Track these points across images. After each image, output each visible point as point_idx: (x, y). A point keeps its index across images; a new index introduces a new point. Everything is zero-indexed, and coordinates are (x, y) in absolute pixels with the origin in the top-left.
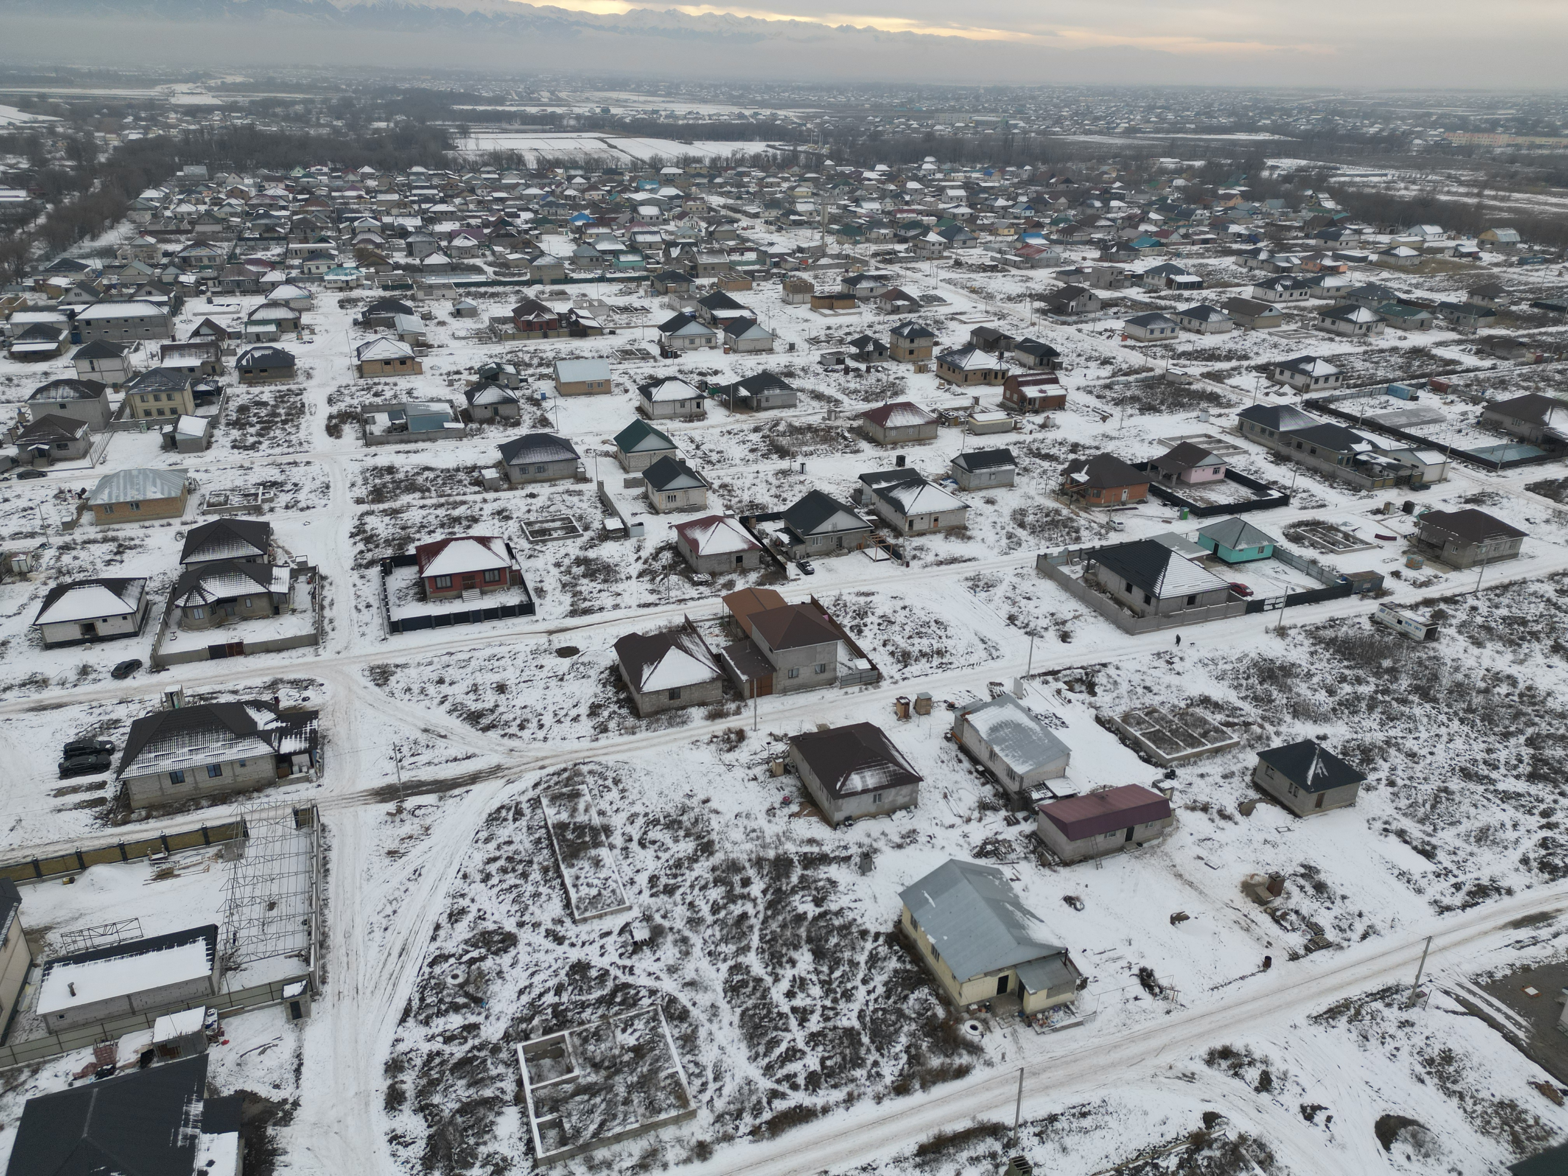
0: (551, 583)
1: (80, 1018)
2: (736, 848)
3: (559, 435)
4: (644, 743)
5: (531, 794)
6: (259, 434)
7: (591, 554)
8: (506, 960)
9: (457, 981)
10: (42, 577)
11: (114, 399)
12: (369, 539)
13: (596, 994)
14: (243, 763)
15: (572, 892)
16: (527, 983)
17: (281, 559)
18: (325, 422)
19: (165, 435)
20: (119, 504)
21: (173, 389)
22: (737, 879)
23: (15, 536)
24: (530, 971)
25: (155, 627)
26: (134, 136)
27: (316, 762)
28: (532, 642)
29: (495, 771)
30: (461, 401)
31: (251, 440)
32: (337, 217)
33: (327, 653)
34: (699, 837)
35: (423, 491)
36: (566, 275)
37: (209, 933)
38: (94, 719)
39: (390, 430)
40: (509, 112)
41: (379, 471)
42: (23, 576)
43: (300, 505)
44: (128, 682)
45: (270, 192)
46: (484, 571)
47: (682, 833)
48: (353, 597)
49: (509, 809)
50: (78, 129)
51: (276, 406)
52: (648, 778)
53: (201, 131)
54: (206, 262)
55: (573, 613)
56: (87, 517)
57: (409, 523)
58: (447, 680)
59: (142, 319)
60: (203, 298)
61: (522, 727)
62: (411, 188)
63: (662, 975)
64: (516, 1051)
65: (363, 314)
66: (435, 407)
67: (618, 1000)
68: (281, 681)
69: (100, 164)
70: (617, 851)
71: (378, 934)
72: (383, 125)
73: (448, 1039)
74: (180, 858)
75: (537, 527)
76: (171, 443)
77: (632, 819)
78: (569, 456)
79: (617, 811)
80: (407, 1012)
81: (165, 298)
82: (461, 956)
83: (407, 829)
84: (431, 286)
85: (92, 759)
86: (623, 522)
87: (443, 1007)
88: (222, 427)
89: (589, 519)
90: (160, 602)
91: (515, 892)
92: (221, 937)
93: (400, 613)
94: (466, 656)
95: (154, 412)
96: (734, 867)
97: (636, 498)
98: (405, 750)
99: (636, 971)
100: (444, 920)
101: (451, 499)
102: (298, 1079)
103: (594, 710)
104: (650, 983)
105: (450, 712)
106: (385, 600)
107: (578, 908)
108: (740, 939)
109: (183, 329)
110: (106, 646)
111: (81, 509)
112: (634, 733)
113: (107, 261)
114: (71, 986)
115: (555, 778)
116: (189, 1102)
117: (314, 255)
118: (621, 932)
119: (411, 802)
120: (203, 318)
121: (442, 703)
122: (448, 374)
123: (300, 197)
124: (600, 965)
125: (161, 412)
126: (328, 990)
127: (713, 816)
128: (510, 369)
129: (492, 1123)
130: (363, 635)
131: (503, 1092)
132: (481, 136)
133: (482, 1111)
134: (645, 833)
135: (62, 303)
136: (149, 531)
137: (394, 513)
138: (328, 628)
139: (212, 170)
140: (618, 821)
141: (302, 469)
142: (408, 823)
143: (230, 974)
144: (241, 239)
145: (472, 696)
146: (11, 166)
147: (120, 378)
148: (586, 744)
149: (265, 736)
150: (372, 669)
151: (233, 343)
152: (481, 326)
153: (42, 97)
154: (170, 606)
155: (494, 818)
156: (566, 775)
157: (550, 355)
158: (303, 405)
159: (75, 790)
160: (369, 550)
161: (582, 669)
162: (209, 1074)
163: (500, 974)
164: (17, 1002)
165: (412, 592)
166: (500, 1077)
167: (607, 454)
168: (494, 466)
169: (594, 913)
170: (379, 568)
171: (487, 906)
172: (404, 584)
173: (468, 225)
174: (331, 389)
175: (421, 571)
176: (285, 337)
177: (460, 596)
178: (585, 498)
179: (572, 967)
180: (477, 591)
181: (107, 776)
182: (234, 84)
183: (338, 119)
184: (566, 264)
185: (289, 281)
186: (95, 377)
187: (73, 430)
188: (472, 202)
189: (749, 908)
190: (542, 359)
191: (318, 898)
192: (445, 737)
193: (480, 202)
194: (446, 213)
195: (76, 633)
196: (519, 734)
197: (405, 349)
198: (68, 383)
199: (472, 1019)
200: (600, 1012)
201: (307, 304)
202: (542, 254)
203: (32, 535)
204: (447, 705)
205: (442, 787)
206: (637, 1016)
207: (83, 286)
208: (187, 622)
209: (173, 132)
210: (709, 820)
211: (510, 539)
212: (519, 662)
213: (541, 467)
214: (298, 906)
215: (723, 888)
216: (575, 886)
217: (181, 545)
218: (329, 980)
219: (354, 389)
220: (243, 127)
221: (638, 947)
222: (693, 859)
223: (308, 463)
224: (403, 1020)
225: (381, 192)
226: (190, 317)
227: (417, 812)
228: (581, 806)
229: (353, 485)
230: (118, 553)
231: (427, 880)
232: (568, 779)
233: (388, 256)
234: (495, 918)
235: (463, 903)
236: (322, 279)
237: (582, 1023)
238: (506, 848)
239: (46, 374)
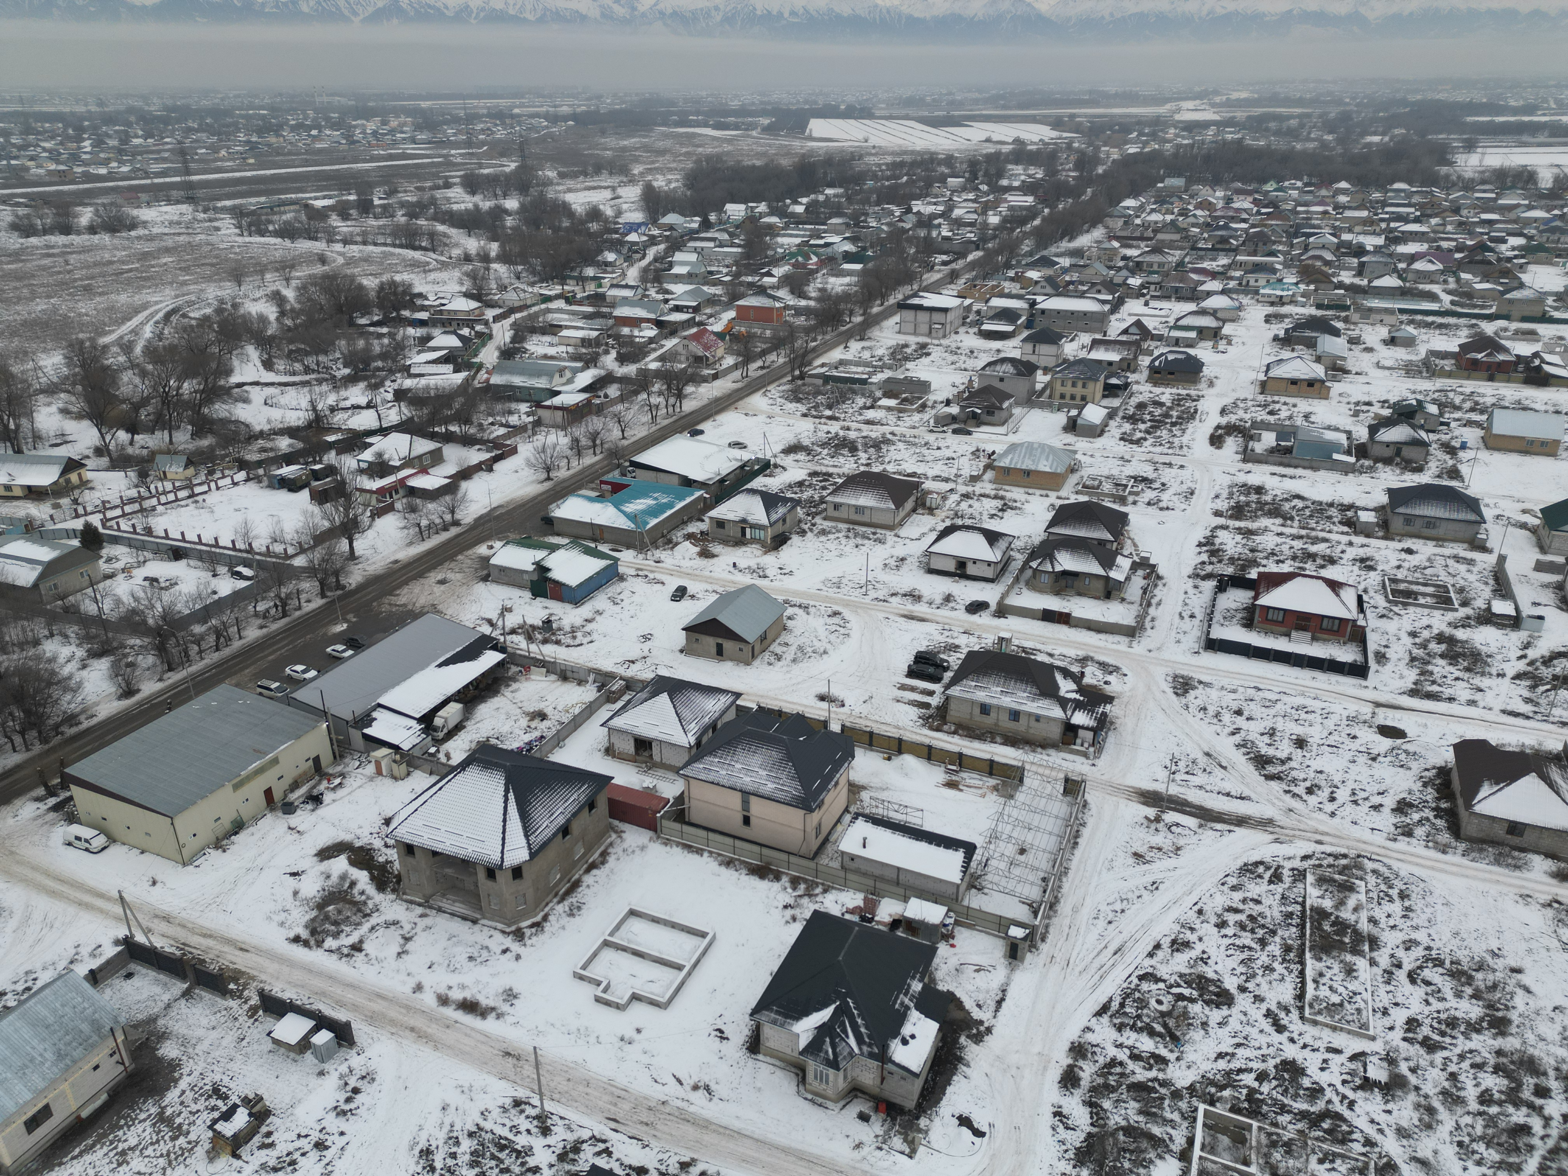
0: (1399, 651)
1: (864, 867)
2: (1541, 1045)
3: (1468, 492)
4: (1454, 869)
5: (1297, 863)
6: (1147, 432)
7: (1461, 634)
8: (1215, 1015)
9: (1160, 1008)
10: (944, 514)
11: (1041, 379)
12: (1215, 553)
13: (1301, 1105)
14: (1038, 718)
15: (1310, 986)
16: (1230, 1050)
17: (1128, 549)
18: (1210, 431)
19: (1069, 418)
20: (1016, 470)
21: (1090, 379)
22: (1530, 1081)
23: (936, 478)
24: (1237, 1040)
25: (1008, 579)
26: (1132, 150)
27: (1098, 744)
28: (1353, 708)
29: (1266, 824)
30: (1362, 434)
31: (1139, 435)
32: (1294, 232)
33: (1139, 647)
34: (1491, 1006)
35: (1285, 518)
36: (1545, 313)
37: (969, 849)
38: (942, 639)
39: (1272, 451)
40: (1539, 123)
41: (1247, 489)
42: (931, 511)
43: (1161, 505)
44: (975, 618)
45: (1235, 205)
46: (1323, 617)
47: (1469, 991)
48: (1180, 603)
49: (1268, 868)
50: (1090, 144)
51: (1171, 408)
52: (1445, 908)
53: (1192, 146)
54: (1155, 268)
55: (1414, 693)
56: (989, 475)
57: (1260, 548)
58: (1246, 714)
59: (1085, 313)
60: (1142, 300)
61: (1310, 791)
62: (1384, 204)
63: (1387, 1131)
64: (1196, 1110)
65: (1287, 330)
66: (1330, 436)
67: (1326, 1125)
68: (1092, 659)
69: (1098, 175)
70: (1378, 971)
71: (1101, 923)
72: (1376, 139)
73: (1135, 1057)
74: (968, 777)
75: (1402, 586)
76: (1072, 427)
77: (1409, 944)
78: (1472, 517)
79: (1393, 927)
80: (1104, 1010)
81: (1110, 297)
82: (1171, 986)
83: (1159, 839)
84: (1370, 310)
85: (931, 670)
86: (1517, 609)
87: (1139, 1024)
88: (1118, 419)
89: (1472, 594)
90: (1019, 559)
91: (1245, 955)
92: (977, 857)
93: (1218, 633)
94: (1274, 697)
95: (1068, 396)
96: (1531, 1065)
97: (1545, 586)
98: (1182, 765)
99: (1356, 1107)
100: (1166, 943)
101: (1313, 534)
102: (997, 1010)
103: (1402, 807)
104: (1371, 1131)
105: (1238, 746)
106: (1210, 617)
107: (1311, 1006)
108: (1509, 1152)
109: (1116, 327)
110: (969, 583)
111: (987, 467)
112: (1444, 852)
113: (1074, 261)
114: (865, 839)
115: (1331, 860)
116: (913, 978)
117: (1258, 268)
118: (1354, 1058)
119: (1171, 817)
120: (1135, 318)
121: (1233, 734)
122: (1357, 404)
123: (1264, 210)
124: (1316, 1078)
125: (1073, 397)
126: (1044, 947)
127: (1520, 992)
128: (1433, 409)
129: (1151, 1161)
130: (1178, 642)
131: (1171, 1139)
132: (1489, 150)
133: (1144, 1144)
134: (1420, 968)
135: (1029, 293)
136: (1029, 498)
137: (1248, 533)
138: (1148, 625)
139: (1190, 182)
140: (1391, 939)
141: (1174, 471)
142: (1162, 834)
143: (974, 891)
144: (1194, 248)
145: (1266, 739)
146: (1030, 176)
147: (1051, 362)
148: (1379, 839)
149: (1063, 703)
150: (1176, 677)
151: (1153, 344)
152: (1414, 358)
153: (1072, 116)
154: (1026, 564)
155: (1249, 869)
156: (1344, 862)
157: (1489, 401)
158: (1196, 411)
159: (913, 689)
160: (1211, 563)
161: (1403, 756)
162: (934, 964)
163: (1204, 1025)
164: (830, 833)
165: (1239, 616)
166: (1172, 1123)
167: (1523, 526)
168: (1375, 510)
169: (1328, 1020)
170: (1215, 583)
171: (1212, 952)
172: (1234, 606)
173: (1439, 248)
174: (1228, 401)
175: (1256, 598)
176: (1202, 344)
177: (1288, 635)
178: (1475, 569)
179: (1284, 1062)
180: (1308, 635)
181: (937, 687)
182: (1238, 100)
183: (1330, 133)
184: (1550, 301)
185: (1223, 292)
186: (1033, 359)
187: (1001, 402)
188: (1451, 223)
189: (1536, 1124)
190: (1477, 403)
191: (1061, 864)
192: (1225, 768)
193: (1461, 224)
194: (1416, 233)
195: (951, 566)
196: (1305, 797)
197: (1319, 371)
198: (1012, 361)
199: (1163, 1052)
200: (1300, 1126)
201: (1233, 316)
202: (1521, 285)
203: (947, 480)
204: (1237, 739)
205: (1206, 816)
206: (1343, 1157)
207: (1049, 280)
208: (1034, 584)
209: (1168, 146)
210: (1512, 994)
211: (1365, 591)
212: (1330, 724)
213: (1431, 523)
214: (1043, 862)
215: (1506, 1082)
216: (1315, 981)
217: (1050, 515)
218: (1048, 940)
219: (1250, 403)
220: (1233, 142)
221: (1367, 1085)
222: (1474, 1028)
223: (1182, 467)
224: (1099, 1014)
225: (1350, 208)
226: (1125, 316)
227: (1174, 828)
228: (1352, 902)
229: (1217, 497)
230: (1002, 510)
231: (1163, 897)
232: (1345, 867)
233: (1334, 275)
234: (1217, 968)
235: (1192, 937)
236: (1257, 292)
237: (1275, 1125)
238: (1251, 905)
239: (998, 351)
